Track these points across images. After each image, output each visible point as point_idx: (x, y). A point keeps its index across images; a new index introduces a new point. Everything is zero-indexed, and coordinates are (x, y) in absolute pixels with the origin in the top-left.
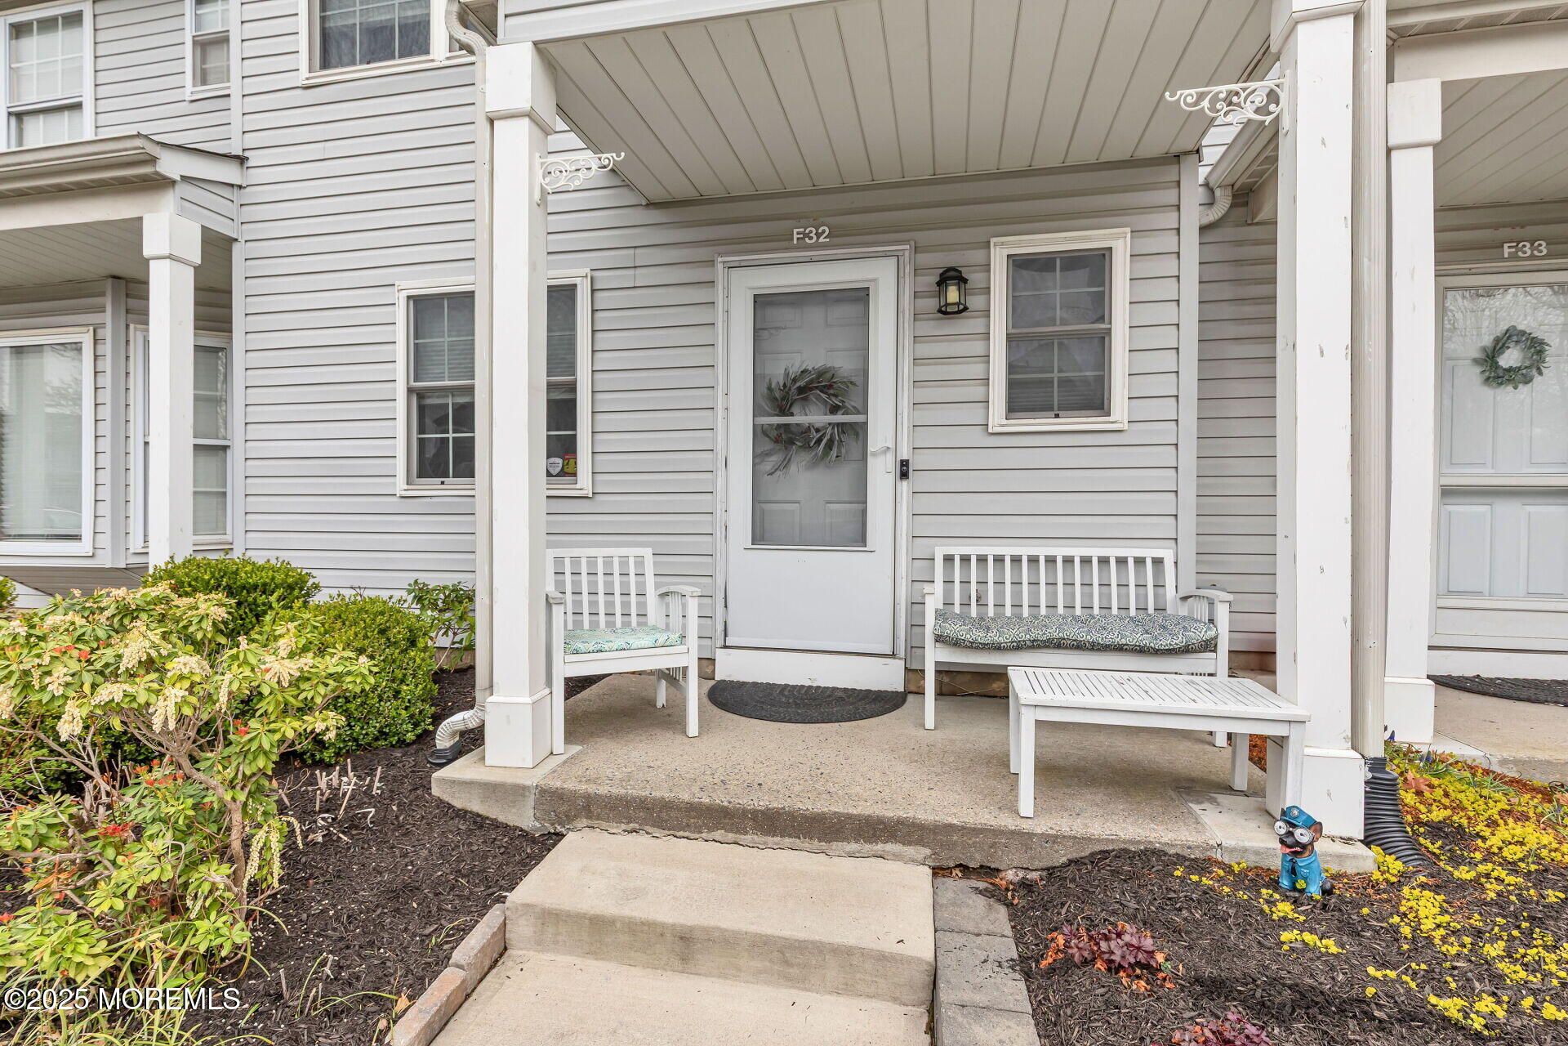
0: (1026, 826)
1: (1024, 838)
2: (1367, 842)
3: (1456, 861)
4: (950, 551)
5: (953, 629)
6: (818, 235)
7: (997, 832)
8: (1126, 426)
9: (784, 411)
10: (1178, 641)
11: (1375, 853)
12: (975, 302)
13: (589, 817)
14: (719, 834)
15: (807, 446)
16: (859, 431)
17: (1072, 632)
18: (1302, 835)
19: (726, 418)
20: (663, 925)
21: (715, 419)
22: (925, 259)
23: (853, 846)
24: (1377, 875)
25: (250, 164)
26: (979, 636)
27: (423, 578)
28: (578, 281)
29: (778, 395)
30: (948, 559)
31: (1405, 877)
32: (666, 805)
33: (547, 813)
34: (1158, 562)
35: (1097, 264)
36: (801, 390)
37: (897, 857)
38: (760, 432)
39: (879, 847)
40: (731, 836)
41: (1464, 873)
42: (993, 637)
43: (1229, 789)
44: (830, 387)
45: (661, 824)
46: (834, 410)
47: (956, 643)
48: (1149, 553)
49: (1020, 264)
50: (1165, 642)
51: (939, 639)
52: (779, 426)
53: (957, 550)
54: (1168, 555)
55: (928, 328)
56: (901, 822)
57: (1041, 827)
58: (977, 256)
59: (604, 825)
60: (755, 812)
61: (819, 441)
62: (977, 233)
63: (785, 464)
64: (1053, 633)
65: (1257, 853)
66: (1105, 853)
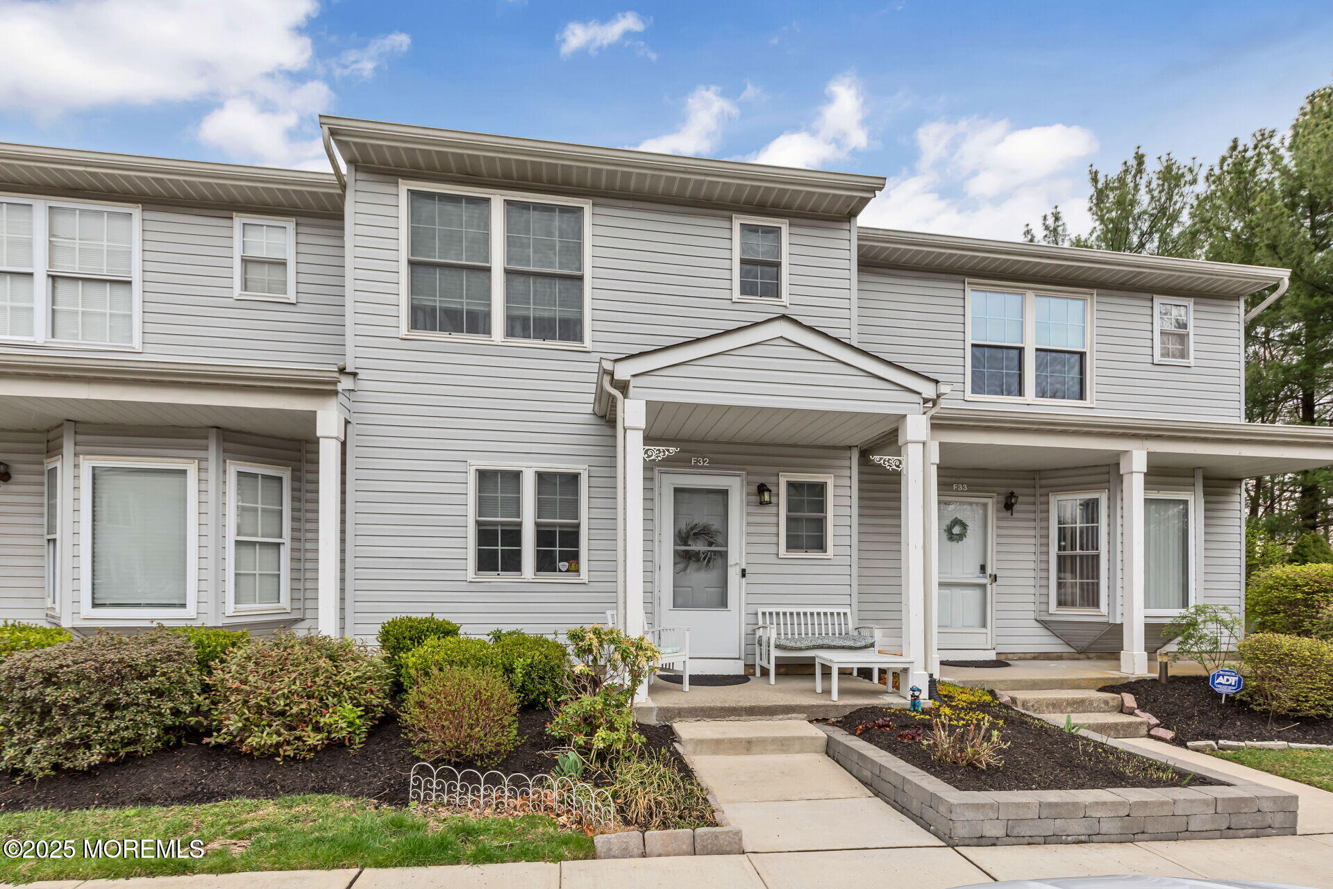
0: (837, 703)
1: (836, 707)
2: (930, 699)
3: (952, 702)
4: (764, 610)
5: (783, 642)
6: (704, 462)
7: (829, 706)
8: (832, 557)
9: (686, 544)
10: (863, 643)
11: (932, 701)
12: (774, 500)
13: (680, 717)
14: (731, 718)
15: (698, 560)
16: (724, 555)
17: (826, 642)
18: (917, 693)
19: (660, 546)
20: (742, 739)
21: (653, 545)
22: (752, 478)
23: (781, 716)
24: (933, 707)
25: (359, 377)
26: (793, 644)
27: (500, 627)
28: (581, 471)
29: (683, 535)
30: (764, 614)
31: (940, 706)
32: (712, 709)
33: (662, 717)
34: (845, 614)
35: (820, 489)
36: (695, 534)
37: (796, 718)
38: (676, 553)
39: (790, 715)
40: (737, 718)
41: (954, 704)
42: (798, 645)
43: (887, 693)
44: (708, 533)
45: (709, 716)
46: (710, 544)
47: (784, 648)
48: (842, 611)
49: (791, 485)
50: (858, 644)
51: (778, 647)
52: (684, 551)
53: (767, 610)
54: (848, 611)
55: (753, 509)
56: (797, 706)
57: (841, 703)
58: (773, 479)
59: (686, 719)
60: (746, 708)
61: (705, 558)
62: (775, 469)
63: (685, 570)
64: (820, 642)
65: (902, 704)
66: (861, 709)
